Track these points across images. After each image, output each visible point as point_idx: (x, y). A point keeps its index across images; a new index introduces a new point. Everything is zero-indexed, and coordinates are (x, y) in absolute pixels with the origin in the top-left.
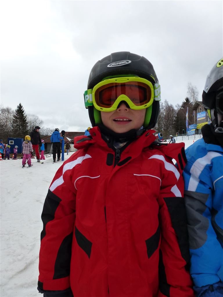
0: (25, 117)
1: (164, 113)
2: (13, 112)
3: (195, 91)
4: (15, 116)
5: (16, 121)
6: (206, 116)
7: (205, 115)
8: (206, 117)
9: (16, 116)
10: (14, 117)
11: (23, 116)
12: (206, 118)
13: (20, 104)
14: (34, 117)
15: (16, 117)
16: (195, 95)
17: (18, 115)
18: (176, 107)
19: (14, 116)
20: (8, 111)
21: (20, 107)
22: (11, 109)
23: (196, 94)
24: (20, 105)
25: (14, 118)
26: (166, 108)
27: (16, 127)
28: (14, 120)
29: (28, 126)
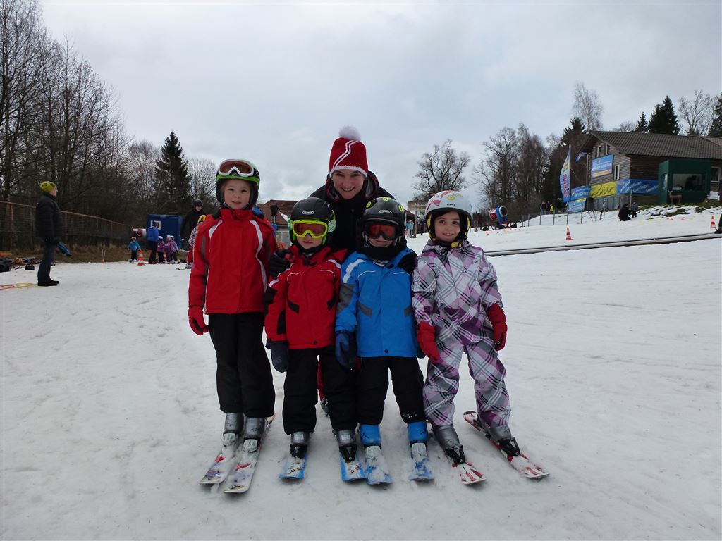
0: (185, 166)
1: (518, 157)
2: (156, 152)
3: (593, 103)
4: (161, 162)
5: (165, 175)
6: (613, 166)
7: (611, 164)
8: (613, 169)
9: (164, 162)
10: (158, 165)
11: (180, 164)
12: (613, 172)
13: (172, 133)
14: (205, 165)
15: (164, 164)
16: (593, 114)
17: (167, 161)
18: (548, 141)
19: (159, 163)
20: (145, 151)
21: (172, 141)
22: (151, 147)
23: (596, 112)
24: (172, 136)
25: (159, 168)
26: (523, 144)
27: (163, 189)
28: (158, 171)
29: (192, 187)
